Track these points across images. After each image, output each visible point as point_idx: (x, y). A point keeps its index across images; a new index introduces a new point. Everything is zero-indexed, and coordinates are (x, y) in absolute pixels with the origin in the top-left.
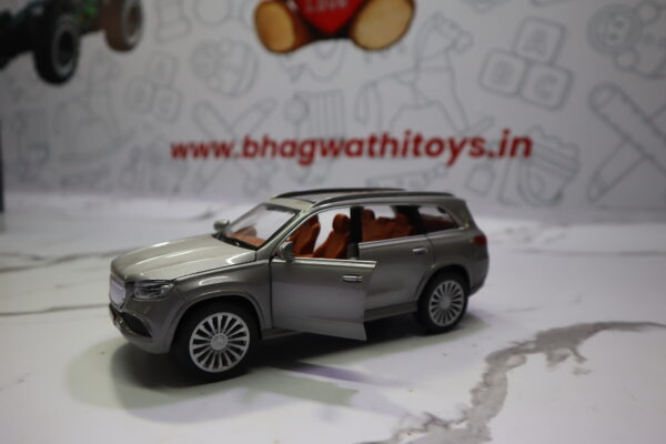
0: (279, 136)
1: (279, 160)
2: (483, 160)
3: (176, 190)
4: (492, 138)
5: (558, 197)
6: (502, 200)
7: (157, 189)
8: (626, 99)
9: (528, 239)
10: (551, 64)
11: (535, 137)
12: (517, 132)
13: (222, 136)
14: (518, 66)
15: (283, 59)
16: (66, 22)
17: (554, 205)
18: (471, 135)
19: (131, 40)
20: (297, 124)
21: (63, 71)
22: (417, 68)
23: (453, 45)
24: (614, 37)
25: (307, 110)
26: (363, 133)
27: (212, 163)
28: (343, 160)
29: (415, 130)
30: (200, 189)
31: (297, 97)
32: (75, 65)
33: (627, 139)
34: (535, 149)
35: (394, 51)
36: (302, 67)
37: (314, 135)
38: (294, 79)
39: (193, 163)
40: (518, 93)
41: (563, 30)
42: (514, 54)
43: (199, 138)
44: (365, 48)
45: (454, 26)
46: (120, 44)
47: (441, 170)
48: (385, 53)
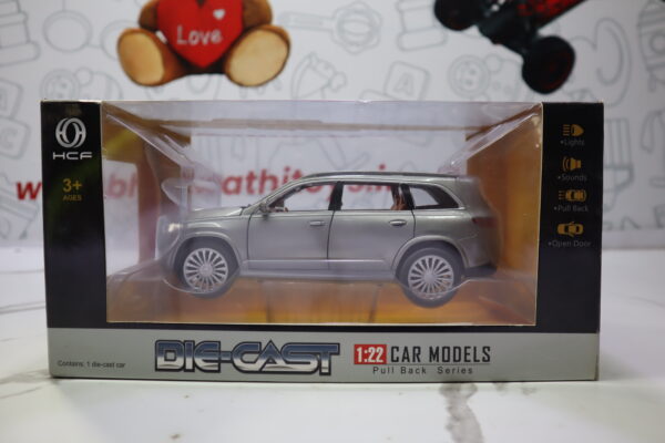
23: (329, 84)
26: (241, 170)
29: (294, 167)
35: (271, 88)
41: (427, 73)
42: (386, 95)
44: (240, 85)
45: (328, 66)
48: (261, 89)
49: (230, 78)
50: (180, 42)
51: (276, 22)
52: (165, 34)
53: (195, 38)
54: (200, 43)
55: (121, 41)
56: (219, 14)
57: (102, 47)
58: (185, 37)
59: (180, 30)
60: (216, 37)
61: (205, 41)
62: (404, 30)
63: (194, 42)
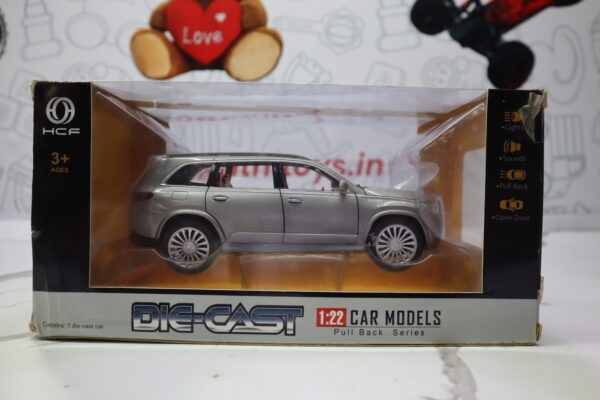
4: (351, 159)
11: (385, 159)
12: (371, 155)
18: (333, 157)
23: (316, 81)
34: (385, 168)
45: (316, 64)
49: (229, 73)
50: (186, 41)
51: (270, 25)
52: (173, 34)
53: (199, 38)
54: (203, 43)
55: (134, 39)
56: (221, 17)
57: (117, 44)
58: (190, 36)
59: (185, 31)
60: (217, 37)
61: (208, 41)
62: (384, 35)
63: (198, 42)
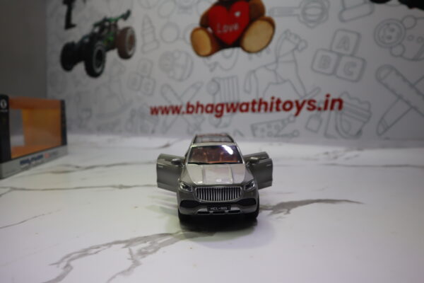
0: (205, 102)
1: (205, 114)
2: (315, 112)
3: (153, 132)
4: (320, 99)
5: (359, 133)
6: (326, 135)
7: (144, 131)
8: (398, 74)
9: (336, 158)
10: (352, 55)
11: (344, 98)
12: (334, 96)
13: (176, 103)
14: (333, 57)
15: (206, 59)
16: (100, 45)
17: (356, 138)
18: (307, 98)
19: (130, 53)
20: (214, 95)
21: (98, 70)
22: (277, 61)
23: (296, 48)
24: (390, 38)
25: (219, 86)
26: (249, 99)
27: (171, 117)
28: (239, 114)
29: (277, 97)
30: (165, 131)
31: (213, 80)
32: (103, 67)
33: (400, 97)
34: (344, 105)
35: (264, 52)
36: (216, 64)
37: (223, 101)
38: (212, 70)
39: (161, 117)
40: (334, 73)
41: (359, 35)
42: (331, 51)
43: (164, 104)
44: (249, 52)
45: (296, 36)
46: (124, 55)
47: (292, 119)
48: (259, 54)
49: (244, 49)
50: (219, 32)
51: (267, 14)
52: (212, 29)
53: (227, 29)
56: (238, 14)
57: (184, 39)
58: (221, 29)
59: (218, 26)
60: (236, 27)
61: (231, 30)
62: (344, 9)
63: (225, 31)
